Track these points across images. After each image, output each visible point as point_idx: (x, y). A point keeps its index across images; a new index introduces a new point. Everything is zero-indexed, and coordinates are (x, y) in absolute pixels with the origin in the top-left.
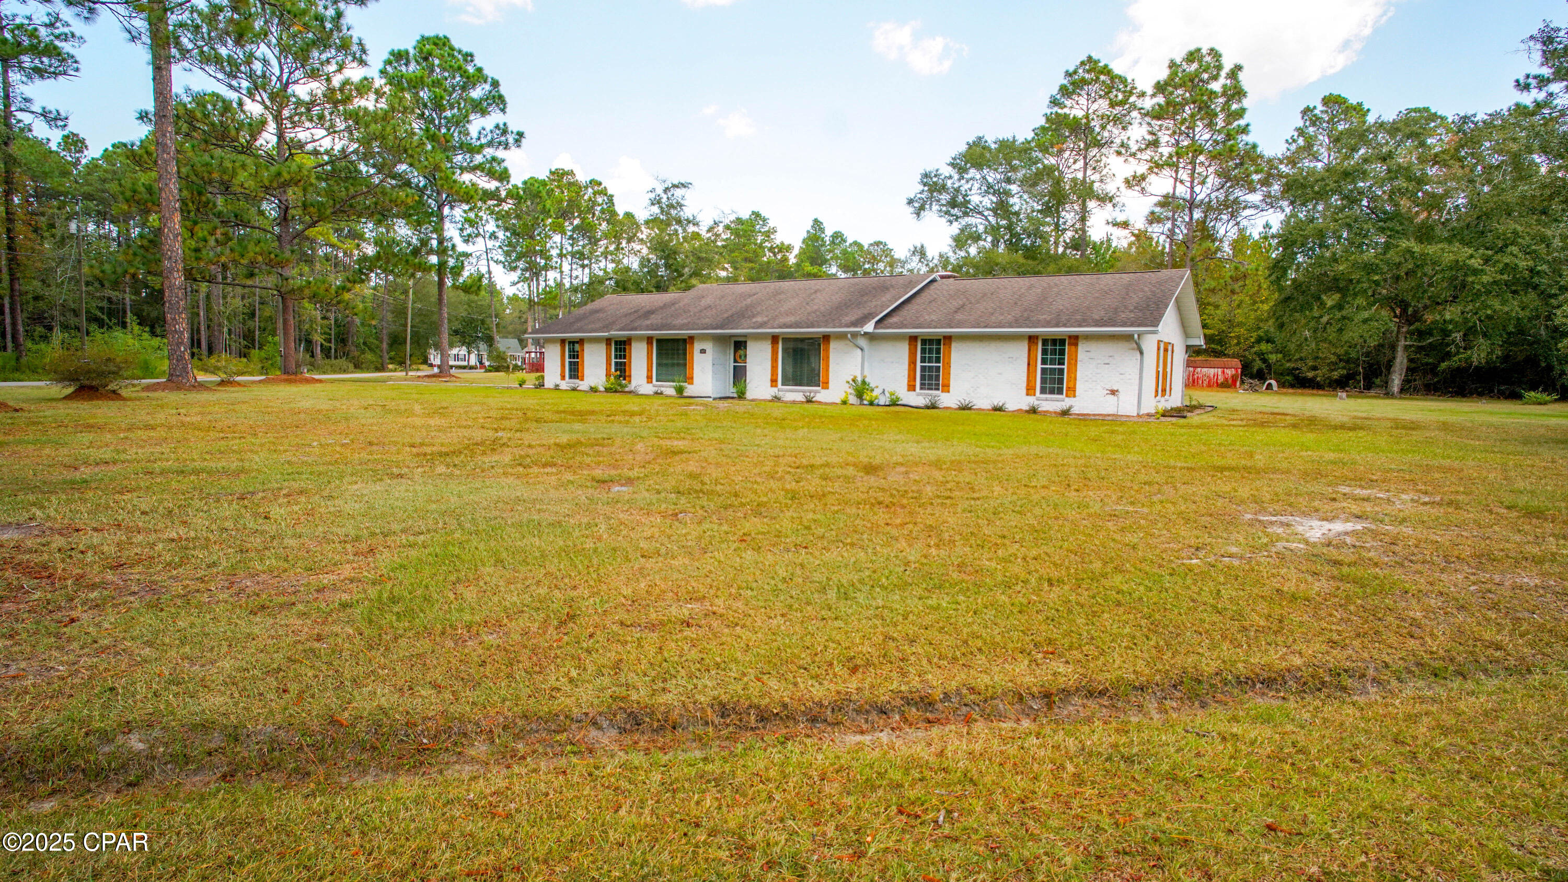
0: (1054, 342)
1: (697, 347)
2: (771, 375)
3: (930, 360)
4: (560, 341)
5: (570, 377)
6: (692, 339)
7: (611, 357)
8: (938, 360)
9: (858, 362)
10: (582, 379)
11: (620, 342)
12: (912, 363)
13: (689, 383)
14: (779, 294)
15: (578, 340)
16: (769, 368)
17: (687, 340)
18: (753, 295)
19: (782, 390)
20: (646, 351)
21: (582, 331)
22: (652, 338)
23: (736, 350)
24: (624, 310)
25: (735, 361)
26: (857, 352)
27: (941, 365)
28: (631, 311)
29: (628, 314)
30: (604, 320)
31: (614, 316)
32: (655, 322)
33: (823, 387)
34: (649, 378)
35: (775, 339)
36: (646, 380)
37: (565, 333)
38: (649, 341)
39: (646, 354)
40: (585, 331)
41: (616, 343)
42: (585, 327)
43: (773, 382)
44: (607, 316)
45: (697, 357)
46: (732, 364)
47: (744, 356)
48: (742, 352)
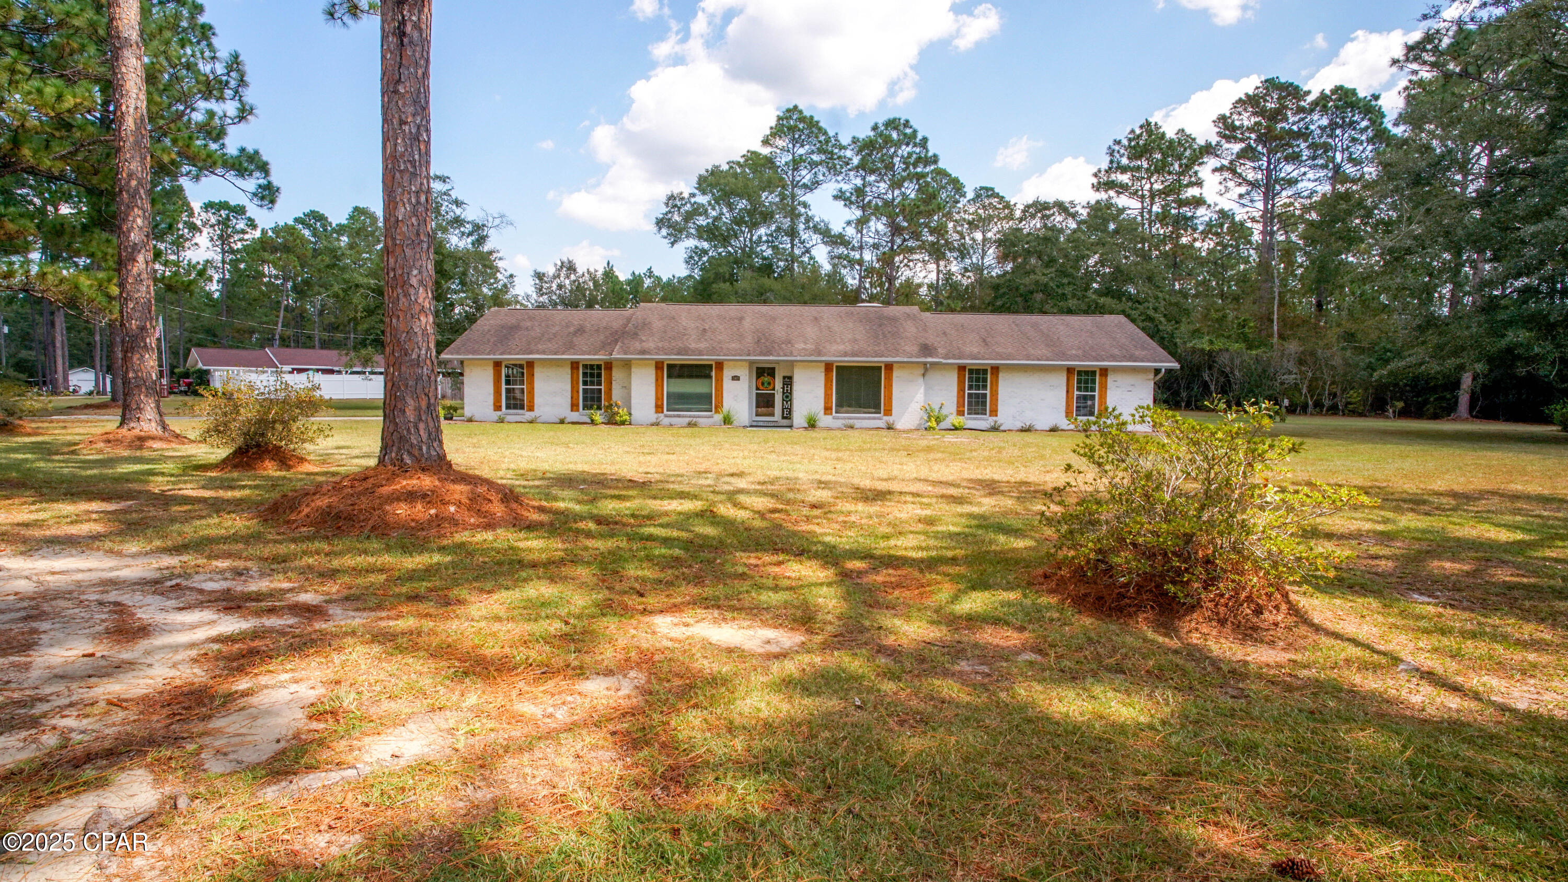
0: (1086, 373)
1: (727, 374)
2: (825, 403)
3: (978, 388)
4: (492, 364)
5: (508, 407)
6: (720, 365)
7: (578, 383)
8: (985, 387)
9: (922, 390)
10: (531, 409)
11: (592, 367)
12: (961, 390)
13: (717, 412)
14: (773, 319)
15: (524, 363)
16: (822, 395)
17: (710, 366)
18: (741, 319)
19: (838, 418)
20: (654, 376)
21: (538, 352)
22: (663, 363)
23: (758, 377)
24: (557, 328)
25: (757, 389)
26: (921, 380)
27: (988, 392)
28: (572, 329)
29: (575, 333)
30: (550, 340)
31: (555, 335)
32: (660, 345)
33: (885, 415)
34: (659, 408)
35: (828, 367)
36: (654, 410)
37: (510, 354)
38: (659, 366)
39: (654, 380)
40: (544, 353)
41: (585, 366)
42: (532, 347)
43: (828, 410)
44: (543, 335)
45: (727, 384)
46: (755, 392)
47: (769, 384)
48: (766, 379)
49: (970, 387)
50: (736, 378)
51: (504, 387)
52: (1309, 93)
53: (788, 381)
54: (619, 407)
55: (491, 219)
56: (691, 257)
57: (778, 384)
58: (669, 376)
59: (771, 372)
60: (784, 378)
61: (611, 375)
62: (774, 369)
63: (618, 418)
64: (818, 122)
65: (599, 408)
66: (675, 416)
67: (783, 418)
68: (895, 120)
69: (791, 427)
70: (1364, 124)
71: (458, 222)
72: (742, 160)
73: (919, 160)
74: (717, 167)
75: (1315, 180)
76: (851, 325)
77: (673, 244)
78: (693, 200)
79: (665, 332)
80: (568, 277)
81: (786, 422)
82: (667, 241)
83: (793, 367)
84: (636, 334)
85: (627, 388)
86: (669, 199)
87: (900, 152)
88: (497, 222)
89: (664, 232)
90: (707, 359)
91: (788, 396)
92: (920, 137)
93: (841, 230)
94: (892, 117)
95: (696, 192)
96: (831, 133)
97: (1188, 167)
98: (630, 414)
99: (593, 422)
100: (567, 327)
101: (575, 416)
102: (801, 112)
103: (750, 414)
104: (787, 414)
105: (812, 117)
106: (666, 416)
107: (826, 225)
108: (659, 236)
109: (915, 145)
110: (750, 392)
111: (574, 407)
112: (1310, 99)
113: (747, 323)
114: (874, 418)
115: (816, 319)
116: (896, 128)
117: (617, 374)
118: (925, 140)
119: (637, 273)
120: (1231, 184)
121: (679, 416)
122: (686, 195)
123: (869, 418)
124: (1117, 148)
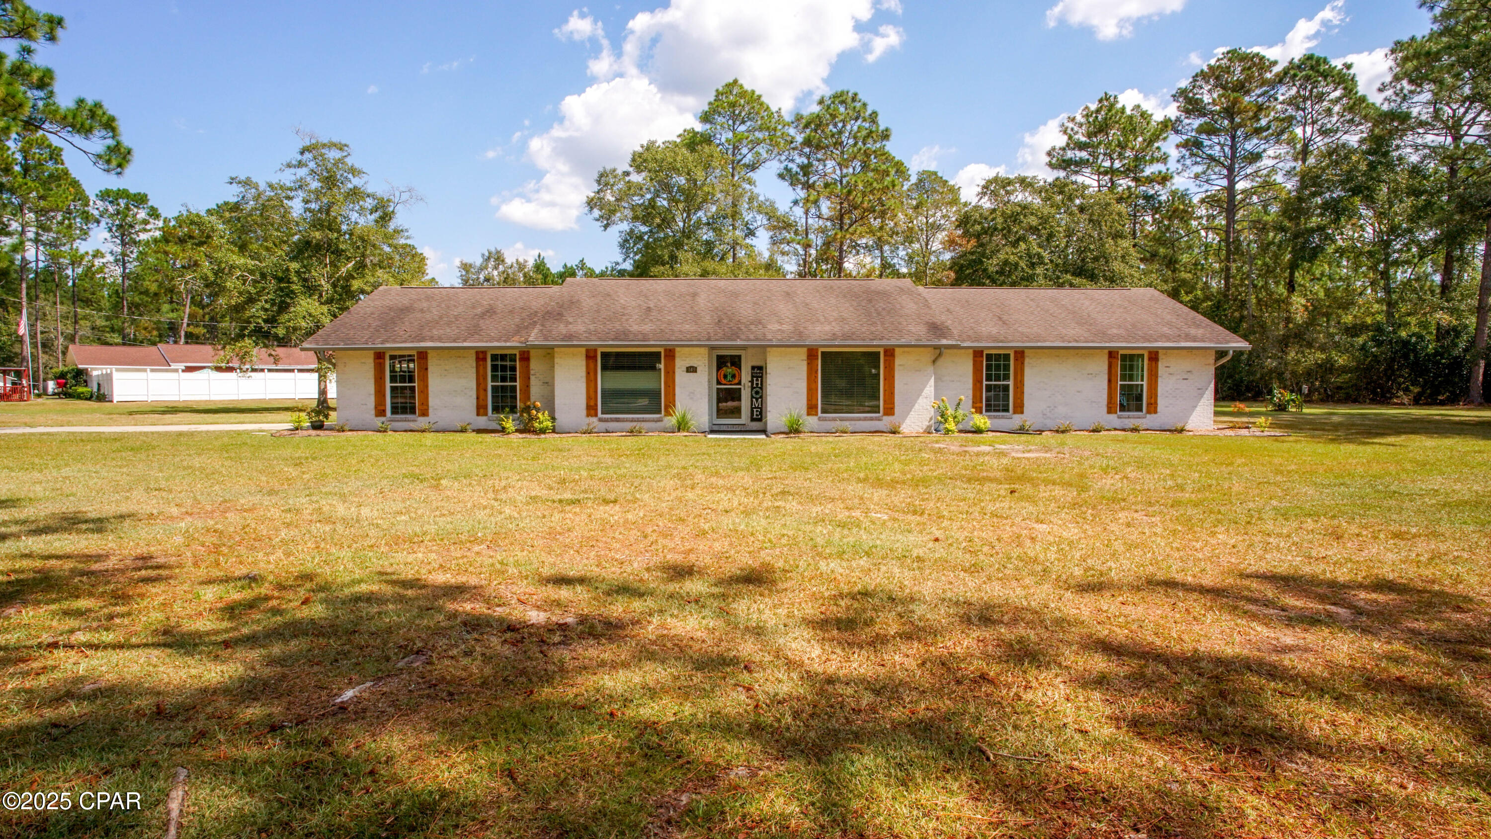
0: (1133, 357)
1: (680, 364)
2: (808, 400)
3: (998, 378)
4: (371, 354)
5: (395, 410)
6: (670, 354)
7: (485, 379)
8: (1007, 377)
9: (932, 382)
10: (425, 413)
11: (503, 357)
12: (977, 381)
13: (668, 414)
14: (735, 295)
15: (414, 353)
16: (805, 391)
17: (658, 354)
18: (694, 295)
19: (825, 419)
20: (584, 369)
21: (432, 339)
22: (596, 351)
23: (719, 368)
24: (460, 309)
25: (719, 383)
26: (931, 369)
27: (1011, 383)
28: (479, 310)
29: (482, 316)
30: (449, 324)
31: (457, 318)
32: (592, 327)
33: (886, 414)
34: (591, 410)
35: (812, 354)
36: (584, 412)
37: (394, 341)
38: (590, 355)
39: (584, 374)
40: (440, 339)
41: (494, 357)
42: (426, 332)
43: (811, 409)
44: (441, 318)
45: (681, 377)
46: (715, 386)
47: (734, 376)
48: (729, 370)
49: (989, 378)
50: (692, 370)
51: (388, 385)
52: (1275, 63)
53: (759, 372)
54: (538, 410)
55: (397, 194)
56: (626, 241)
57: (746, 376)
58: (604, 368)
59: (736, 361)
60: (753, 368)
61: (528, 367)
62: (739, 357)
63: (536, 425)
64: (759, 97)
65: (513, 409)
66: (612, 420)
67: (753, 420)
68: (842, 94)
69: (764, 431)
70: (1337, 93)
71: (355, 194)
72: (678, 140)
73: (870, 134)
74: (653, 143)
75: (1276, 158)
76: (833, 301)
77: (606, 227)
78: (627, 179)
79: (598, 311)
80: (496, 268)
81: (756, 425)
82: (599, 223)
83: (765, 353)
84: (560, 314)
85: (549, 384)
86: (601, 176)
87: (848, 127)
88: (405, 196)
89: (596, 213)
90: (653, 344)
91: (758, 392)
92: (869, 112)
93: (788, 210)
94: (839, 90)
95: (631, 169)
96: (774, 109)
97: (1150, 142)
98: (553, 419)
99: (503, 430)
100: (474, 307)
101: (482, 421)
102: (741, 86)
103: (710, 415)
104: (758, 415)
105: (753, 92)
106: (601, 420)
107: (772, 204)
108: (591, 217)
109: (864, 120)
110: (710, 388)
111: (481, 409)
112: (1277, 69)
113: (702, 300)
114: (871, 419)
115: (788, 294)
116: (843, 102)
117: (535, 365)
118: (874, 114)
119: (569, 265)
120: (1188, 162)
121: (617, 420)
122: (619, 172)
123: (865, 419)
124: (1071, 125)
